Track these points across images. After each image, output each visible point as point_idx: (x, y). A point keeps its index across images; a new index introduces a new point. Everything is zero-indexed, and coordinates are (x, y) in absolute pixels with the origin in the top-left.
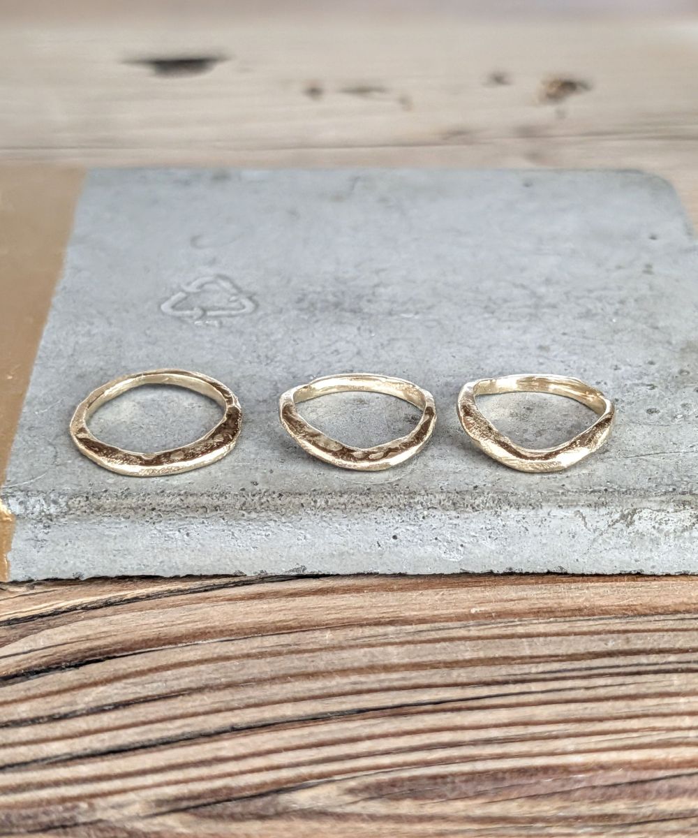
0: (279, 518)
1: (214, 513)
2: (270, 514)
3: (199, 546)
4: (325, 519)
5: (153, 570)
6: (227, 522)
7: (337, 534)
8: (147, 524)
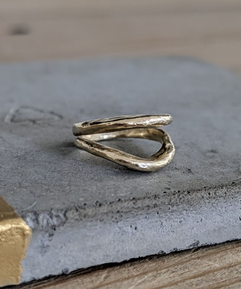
0: (188, 208)
1: (153, 210)
2: (185, 205)
3: (141, 235)
4: (214, 205)
6: (160, 215)
7: (219, 215)
8: (113, 223)
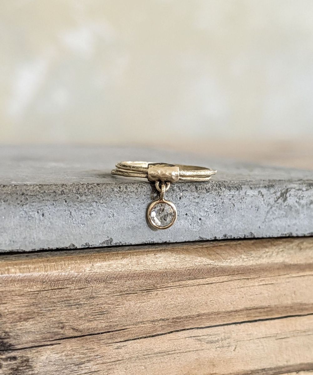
1: (61, 197)
2: (94, 196)
4: (125, 200)
5: (19, 245)
6: (68, 203)
7: (132, 212)
8: (18, 206)
